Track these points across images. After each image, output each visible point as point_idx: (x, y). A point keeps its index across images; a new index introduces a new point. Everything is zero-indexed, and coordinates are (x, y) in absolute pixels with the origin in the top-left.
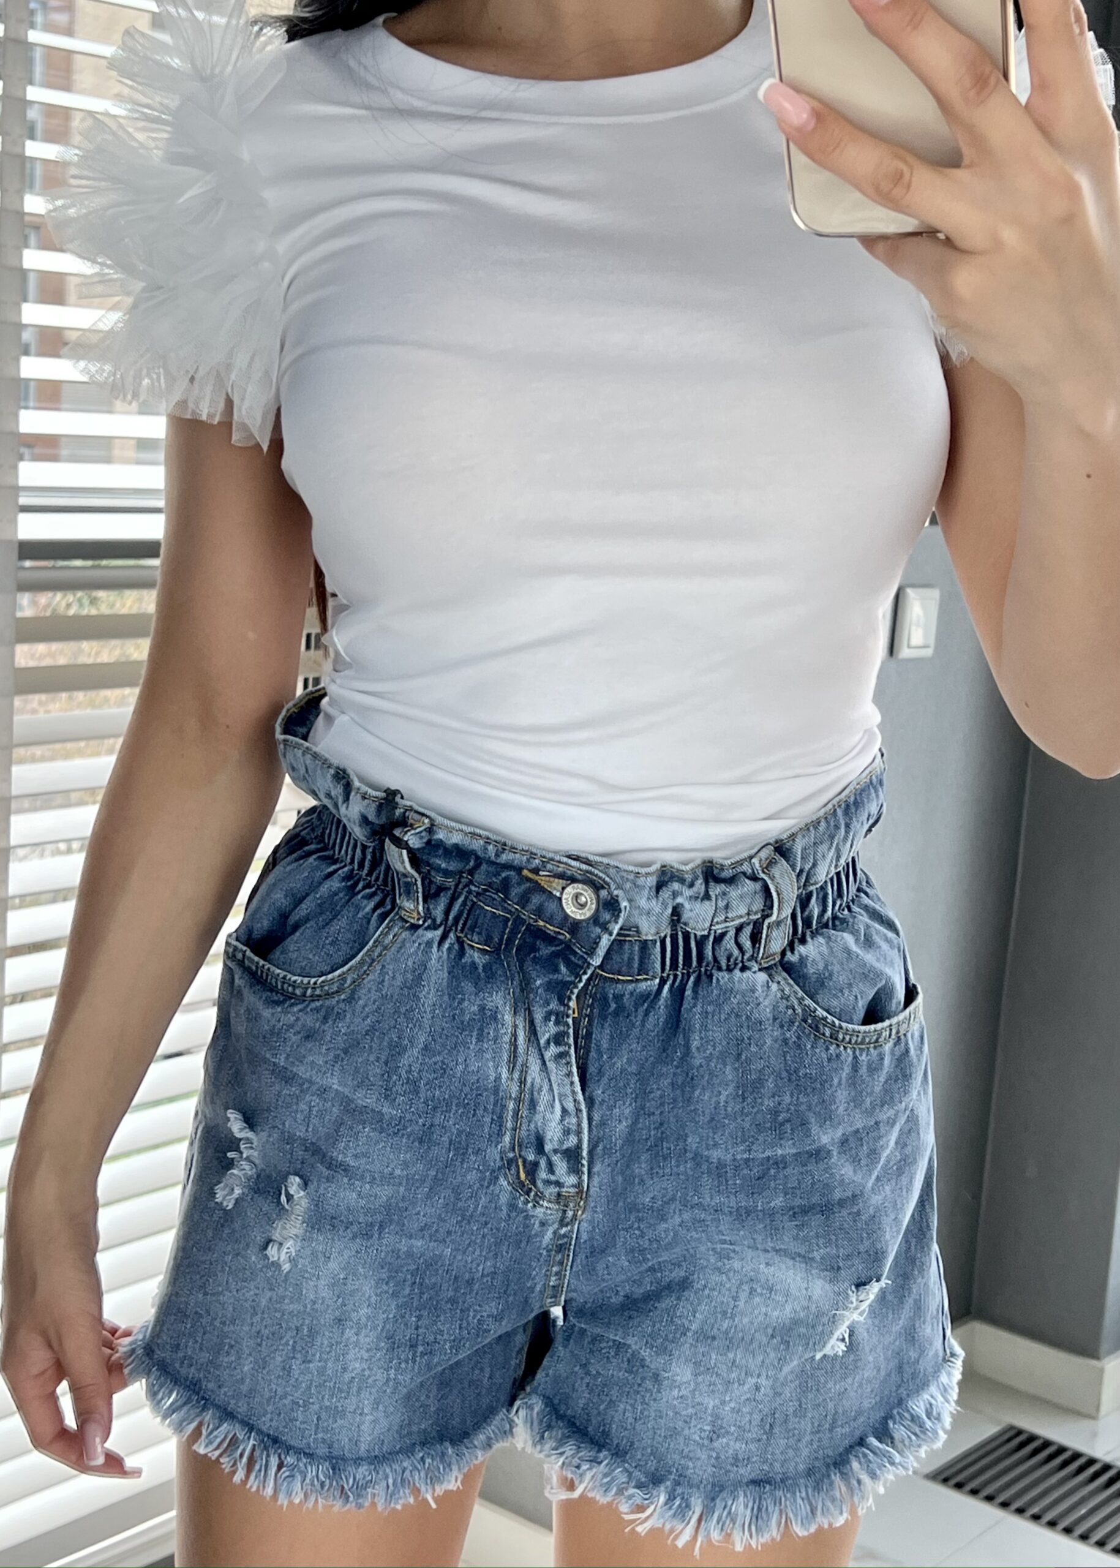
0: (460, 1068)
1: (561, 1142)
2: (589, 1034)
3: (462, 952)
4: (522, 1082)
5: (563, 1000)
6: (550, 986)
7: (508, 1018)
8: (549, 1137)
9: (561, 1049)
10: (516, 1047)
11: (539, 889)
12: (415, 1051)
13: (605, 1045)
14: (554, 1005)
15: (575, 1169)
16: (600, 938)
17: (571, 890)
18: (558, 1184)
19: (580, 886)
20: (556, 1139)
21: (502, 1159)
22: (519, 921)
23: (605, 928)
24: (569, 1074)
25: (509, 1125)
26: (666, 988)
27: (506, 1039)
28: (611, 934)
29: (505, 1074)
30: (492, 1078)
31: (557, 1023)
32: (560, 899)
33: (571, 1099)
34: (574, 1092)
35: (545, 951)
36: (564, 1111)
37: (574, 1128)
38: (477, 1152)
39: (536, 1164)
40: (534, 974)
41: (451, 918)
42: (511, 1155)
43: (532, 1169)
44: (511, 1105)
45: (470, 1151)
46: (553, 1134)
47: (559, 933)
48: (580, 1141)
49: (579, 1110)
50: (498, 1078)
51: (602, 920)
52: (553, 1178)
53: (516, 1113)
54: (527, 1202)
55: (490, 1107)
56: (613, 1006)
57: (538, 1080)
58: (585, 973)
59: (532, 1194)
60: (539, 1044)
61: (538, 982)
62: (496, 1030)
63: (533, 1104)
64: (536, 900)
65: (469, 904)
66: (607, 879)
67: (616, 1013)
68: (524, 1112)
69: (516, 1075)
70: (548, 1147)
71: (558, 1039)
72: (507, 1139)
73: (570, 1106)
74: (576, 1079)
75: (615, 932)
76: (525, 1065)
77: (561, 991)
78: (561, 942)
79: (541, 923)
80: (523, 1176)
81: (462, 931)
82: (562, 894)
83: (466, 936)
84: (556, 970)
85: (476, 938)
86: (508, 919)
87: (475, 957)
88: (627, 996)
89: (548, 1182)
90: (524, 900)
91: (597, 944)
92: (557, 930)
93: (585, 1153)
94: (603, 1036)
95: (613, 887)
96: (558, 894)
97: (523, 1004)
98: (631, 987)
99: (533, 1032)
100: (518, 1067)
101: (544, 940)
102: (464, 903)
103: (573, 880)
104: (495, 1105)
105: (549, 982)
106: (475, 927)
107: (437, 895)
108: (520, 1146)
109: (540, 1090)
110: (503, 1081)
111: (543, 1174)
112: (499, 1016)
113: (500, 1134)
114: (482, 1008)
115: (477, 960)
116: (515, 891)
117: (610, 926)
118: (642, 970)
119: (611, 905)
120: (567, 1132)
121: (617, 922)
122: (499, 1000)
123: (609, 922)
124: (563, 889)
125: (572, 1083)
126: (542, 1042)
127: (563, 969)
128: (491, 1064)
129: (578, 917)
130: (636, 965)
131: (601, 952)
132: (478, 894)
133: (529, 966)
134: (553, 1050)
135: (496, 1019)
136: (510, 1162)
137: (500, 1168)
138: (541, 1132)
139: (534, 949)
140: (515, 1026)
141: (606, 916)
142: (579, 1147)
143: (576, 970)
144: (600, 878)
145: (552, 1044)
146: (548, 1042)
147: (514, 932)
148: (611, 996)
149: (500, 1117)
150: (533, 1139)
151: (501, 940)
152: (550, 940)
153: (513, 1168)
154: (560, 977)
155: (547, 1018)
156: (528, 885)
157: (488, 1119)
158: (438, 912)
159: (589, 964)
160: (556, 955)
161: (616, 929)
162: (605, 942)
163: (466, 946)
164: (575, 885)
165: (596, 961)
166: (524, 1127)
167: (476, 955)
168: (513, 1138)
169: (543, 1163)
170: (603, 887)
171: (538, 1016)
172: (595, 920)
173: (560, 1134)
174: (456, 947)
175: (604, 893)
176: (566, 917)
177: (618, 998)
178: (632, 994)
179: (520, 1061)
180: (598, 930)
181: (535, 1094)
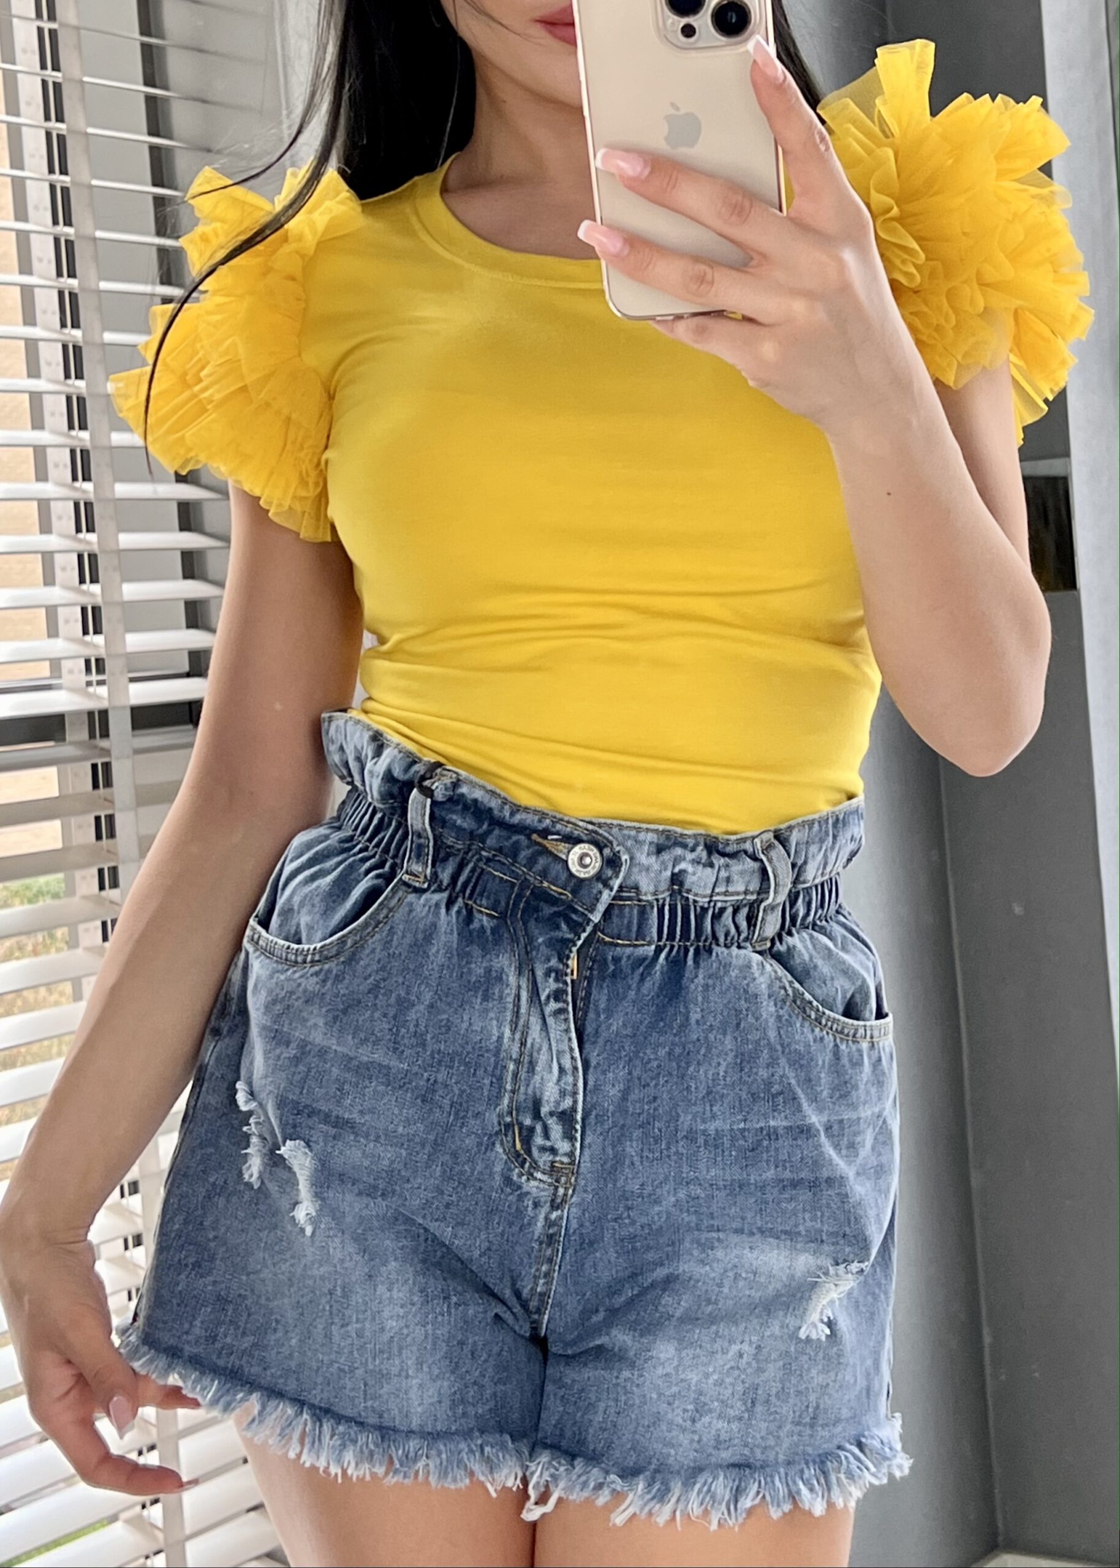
0: (465, 1025)
1: (558, 1103)
2: (589, 994)
3: (469, 918)
4: (523, 1044)
5: (563, 958)
6: (551, 943)
7: (512, 979)
8: (546, 1098)
9: (560, 1005)
10: (519, 1007)
11: (546, 851)
12: (422, 1007)
13: (602, 1005)
14: (554, 962)
15: (569, 1136)
16: (600, 893)
17: (578, 850)
18: (553, 1151)
19: (586, 845)
20: (552, 1099)
21: (500, 1124)
22: (525, 884)
23: (606, 884)
24: (567, 1031)
25: (509, 1087)
26: (663, 955)
27: (510, 999)
28: (611, 890)
29: (507, 1033)
30: (495, 1038)
31: (557, 980)
32: (566, 862)
33: (568, 1056)
34: (571, 1050)
35: (548, 910)
36: (562, 1070)
37: (569, 1088)
38: (477, 1115)
39: (532, 1130)
40: (536, 932)
41: (459, 883)
42: (508, 1119)
43: (527, 1136)
44: (512, 1067)
45: (470, 1113)
46: (550, 1094)
47: (561, 894)
48: (575, 1102)
49: (575, 1068)
50: (500, 1038)
51: (604, 877)
52: (548, 1144)
53: (515, 1075)
54: (521, 1175)
55: (490, 1069)
56: (612, 967)
57: (538, 1040)
58: (584, 931)
59: (527, 1165)
60: (540, 1000)
61: (540, 940)
62: (501, 992)
63: (532, 1065)
64: (542, 861)
65: (479, 870)
66: (611, 838)
67: (614, 975)
68: (523, 1075)
69: (518, 1036)
70: (544, 1110)
71: (558, 995)
72: (506, 1101)
73: (567, 1063)
74: (573, 1035)
75: (616, 888)
76: (527, 1026)
77: (561, 948)
78: (563, 902)
79: (546, 884)
80: (518, 1146)
81: (470, 898)
82: (567, 857)
83: (475, 902)
84: (558, 927)
85: (484, 902)
86: (513, 885)
87: (483, 920)
88: (624, 959)
89: (543, 1149)
90: (531, 862)
91: (598, 900)
92: (560, 890)
93: (579, 1117)
94: (601, 997)
95: (615, 843)
96: (564, 857)
97: (525, 966)
98: (629, 950)
99: (535, 992)
100: (520, 1027)
101: (546, 901)
102: (473, 871)
103: (578, 841)
104: (495, 1067)
105: (551, 939)
106: (484, 891)
107: (445, 860)
108: (518, 1110)
109: (540, 1049)
110: (506, 1040)
111: (539, 1140)
112: (504, 977)
113: (499, 1097)
114: (489, 971)
115: (485, 923)
116: (524, 854)
117: (611, 883)
118: (641, 934)
119: (613, 862)
120: (563, 1093)
121: (617, 877)
122: (505, 962)
123: (611, 878)
124: (569, 852)
125: (570, 1039)
126: (543, 998)
127: (564, 926)
128: (495, 1022)
129: (582, 876)
130: (635, 928)
131: (601, 908)
132: (488, 860)
133: (532, 924)
134: (553, 1006)
135: (501, 979)
136: (508, 1126)
137: (497, 1133)
138: (538, 1094)
139: (537, 910)
140: (519, 987)
141: (609, 873)
142: (574, 1109)
143: (576, 928)
144: (605, 837)
145: (552, 1000)
146: (548, 997)
147: (519, 896)
148: (610, 958)
149: (500, 1079)
150: (530, 1105)
151: (508, 904)
152: (553, 901)
153: (510, 1133)
154: (560, 934)
155: (547, 974)
156: (537, 848)
157: (487, 1082)
158: (445, 876)
159: (590, 920)
160: (557, 914)
161: (616, 884)
162: (606, 897)
163: (475, 913)
164: (582, 845)
165: (596, 917)
166: (522, 1089)
167: (485, 918)
168: (511, 1100)
169: (539, 1128)
170: (606, 846)
171: (539, 973)
172: (599, 877)
173: (557, 1096)
174: (464, 911)
175: (607, 851)
176: (571, 875)
177: (616, 960)
178: (629, 957)
179: (521, 1022)
180: (600, 886)
181: (535, 1054)
